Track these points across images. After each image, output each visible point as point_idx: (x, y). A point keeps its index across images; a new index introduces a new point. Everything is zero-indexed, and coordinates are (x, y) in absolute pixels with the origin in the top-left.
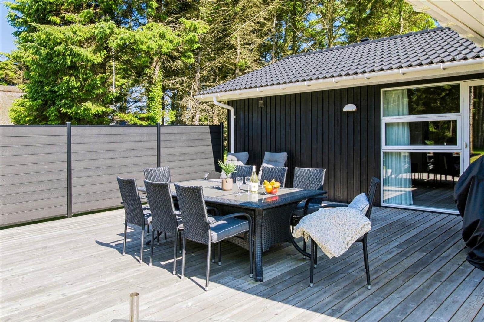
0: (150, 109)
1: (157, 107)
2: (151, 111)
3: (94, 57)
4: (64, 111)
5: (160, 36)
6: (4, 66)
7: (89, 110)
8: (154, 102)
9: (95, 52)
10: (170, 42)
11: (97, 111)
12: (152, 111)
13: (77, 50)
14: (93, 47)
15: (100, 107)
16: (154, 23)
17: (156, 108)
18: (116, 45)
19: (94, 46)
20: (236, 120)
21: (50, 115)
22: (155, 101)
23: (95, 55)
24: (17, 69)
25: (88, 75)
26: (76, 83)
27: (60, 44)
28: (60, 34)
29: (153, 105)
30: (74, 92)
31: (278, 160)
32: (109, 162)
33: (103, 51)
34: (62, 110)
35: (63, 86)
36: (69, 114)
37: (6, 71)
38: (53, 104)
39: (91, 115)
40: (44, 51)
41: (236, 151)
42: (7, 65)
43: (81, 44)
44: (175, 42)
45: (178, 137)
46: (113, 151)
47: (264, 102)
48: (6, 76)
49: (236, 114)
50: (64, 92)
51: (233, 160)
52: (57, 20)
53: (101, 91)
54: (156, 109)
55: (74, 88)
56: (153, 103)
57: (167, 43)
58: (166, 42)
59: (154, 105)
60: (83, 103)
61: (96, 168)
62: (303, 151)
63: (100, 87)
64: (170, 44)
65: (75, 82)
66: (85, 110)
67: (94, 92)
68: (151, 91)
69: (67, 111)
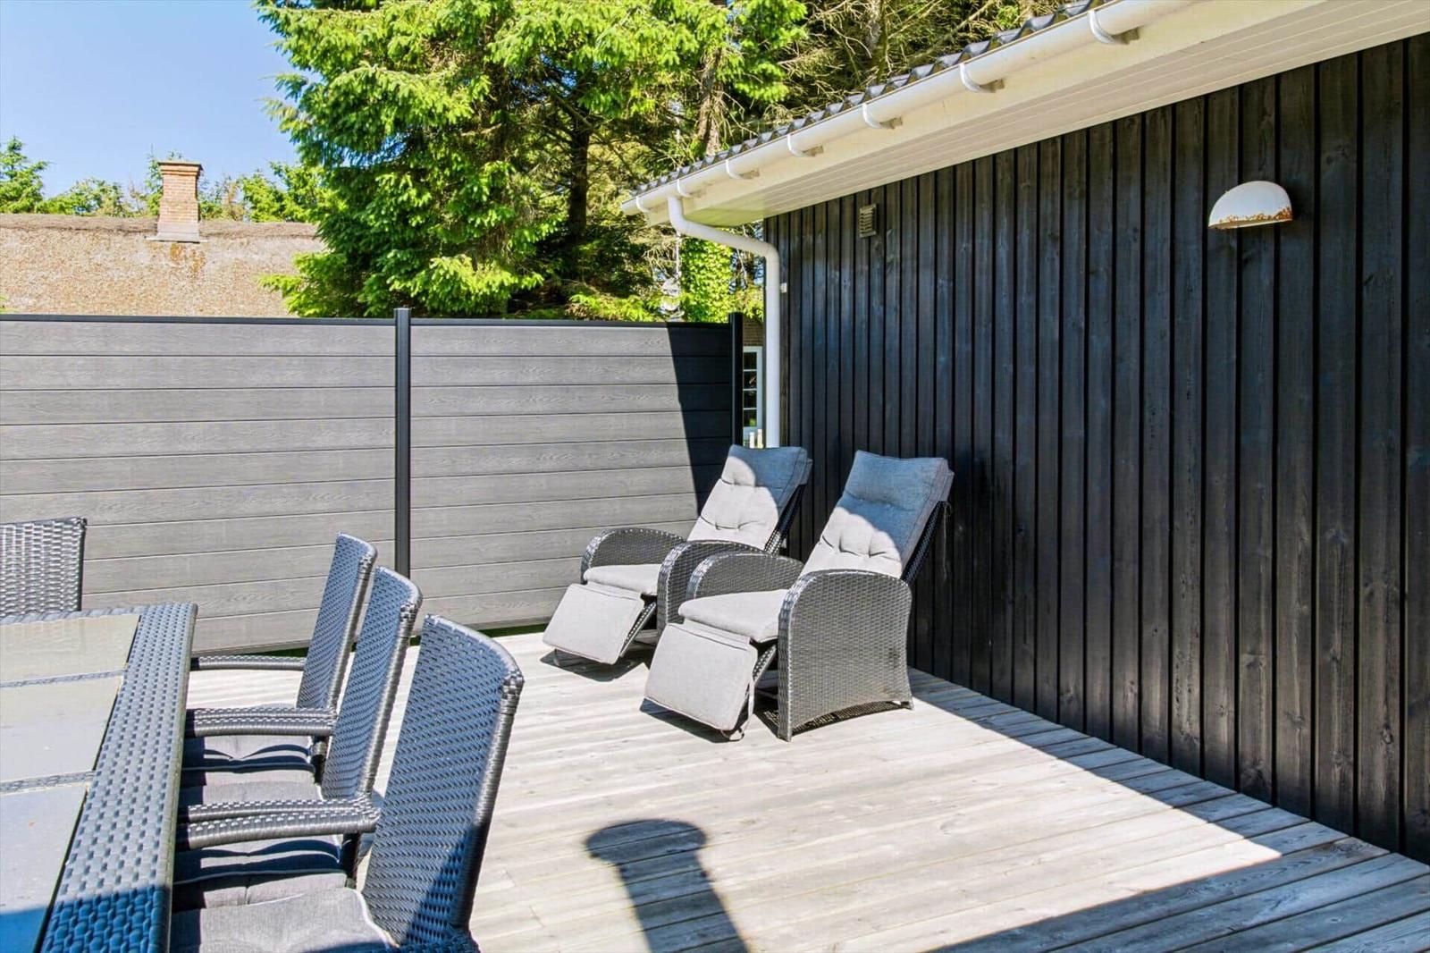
0: (690, 281)
1: (711, 271)
2: (692, 286)
3: (448, 101)
4: (397, 286)
7: (456, 280)
8: (703, 255)
10: (692, 27)
11: (489, 286)
12: (696, 286)
14: (451, 69)
15: (498, 271)
17: (709, 275)
18: (515, 56)
19: (452, 65)
20: (787, 302)
22: (704, 252)
23: (450, 94)
25: (454, 168)
26: (419, 196)
28: (346, 34)
29: (697, 266)
30: (414, 224)
31: (896, 495)
33: (477, 81)
34: (392, 283)
35: (383, 204)
36: (412, 295)
38: (369, 264)
39: (473, 298)
44: (703, 25)
47: (876, 213)
49: (787, 274)
50: (388, 224)
51: (740, 479)
53: (495, 216)
54: (709, 278)
55: (412, 210)
56: (700, 258)
57: (679, 32)
58: (676, 29)
59: (701, 265)
60: (432, 260)
62: (1026, 458)
63: (489, 207)
64: (685, 32)
65: (413, 192)
66: (445, 281)
67: (474, 222)
69: (405, 287)
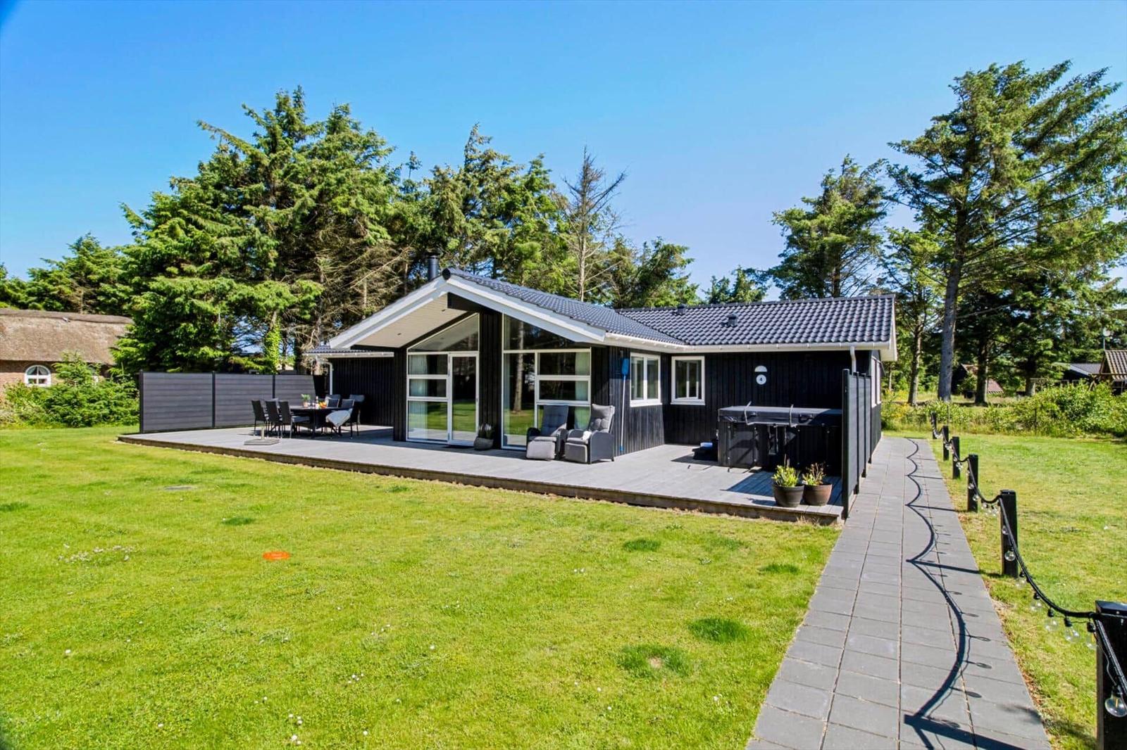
1: (275, 352)
3: (214, 309)
5: (277, 294)
6: (56, 278)
7: (207, 354)
9: (214, 304)
12: (269, 356)
13: (197, 302)
14: (212, 299)
16: (271, 281)
18: (235, 299)
20: (333, 372)
21: (163, 357)
22: (272, 346)
24: (76, 284)
27: (180, 295)
28: (180, 286)
29: (270, 350)
30: (191, 337)
32: (237, 397)
35: (180, 331)
37: (60, 286)
38: (168, 346)
40: (163, 299)
41: (334, 393)
42: (60, 277)
43: (201, 297)
45: (288, 383)
46: (241, 390)
48: (60, 293)
49: (334, 367)
50: (181, 337)
52: (175, 270)
55: (191, 333)
58: (283, 300)
60: (200, 348)
61: (230, 400)
65: (193, 329)
66: (203, 354)
67: (212, 339)
68: (268, 337)
